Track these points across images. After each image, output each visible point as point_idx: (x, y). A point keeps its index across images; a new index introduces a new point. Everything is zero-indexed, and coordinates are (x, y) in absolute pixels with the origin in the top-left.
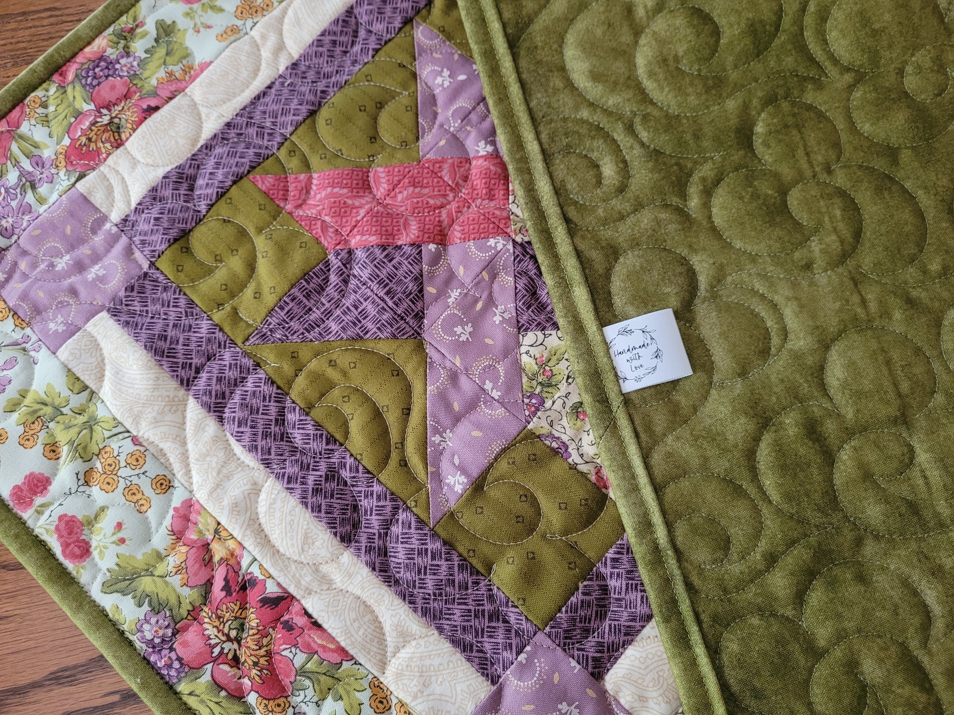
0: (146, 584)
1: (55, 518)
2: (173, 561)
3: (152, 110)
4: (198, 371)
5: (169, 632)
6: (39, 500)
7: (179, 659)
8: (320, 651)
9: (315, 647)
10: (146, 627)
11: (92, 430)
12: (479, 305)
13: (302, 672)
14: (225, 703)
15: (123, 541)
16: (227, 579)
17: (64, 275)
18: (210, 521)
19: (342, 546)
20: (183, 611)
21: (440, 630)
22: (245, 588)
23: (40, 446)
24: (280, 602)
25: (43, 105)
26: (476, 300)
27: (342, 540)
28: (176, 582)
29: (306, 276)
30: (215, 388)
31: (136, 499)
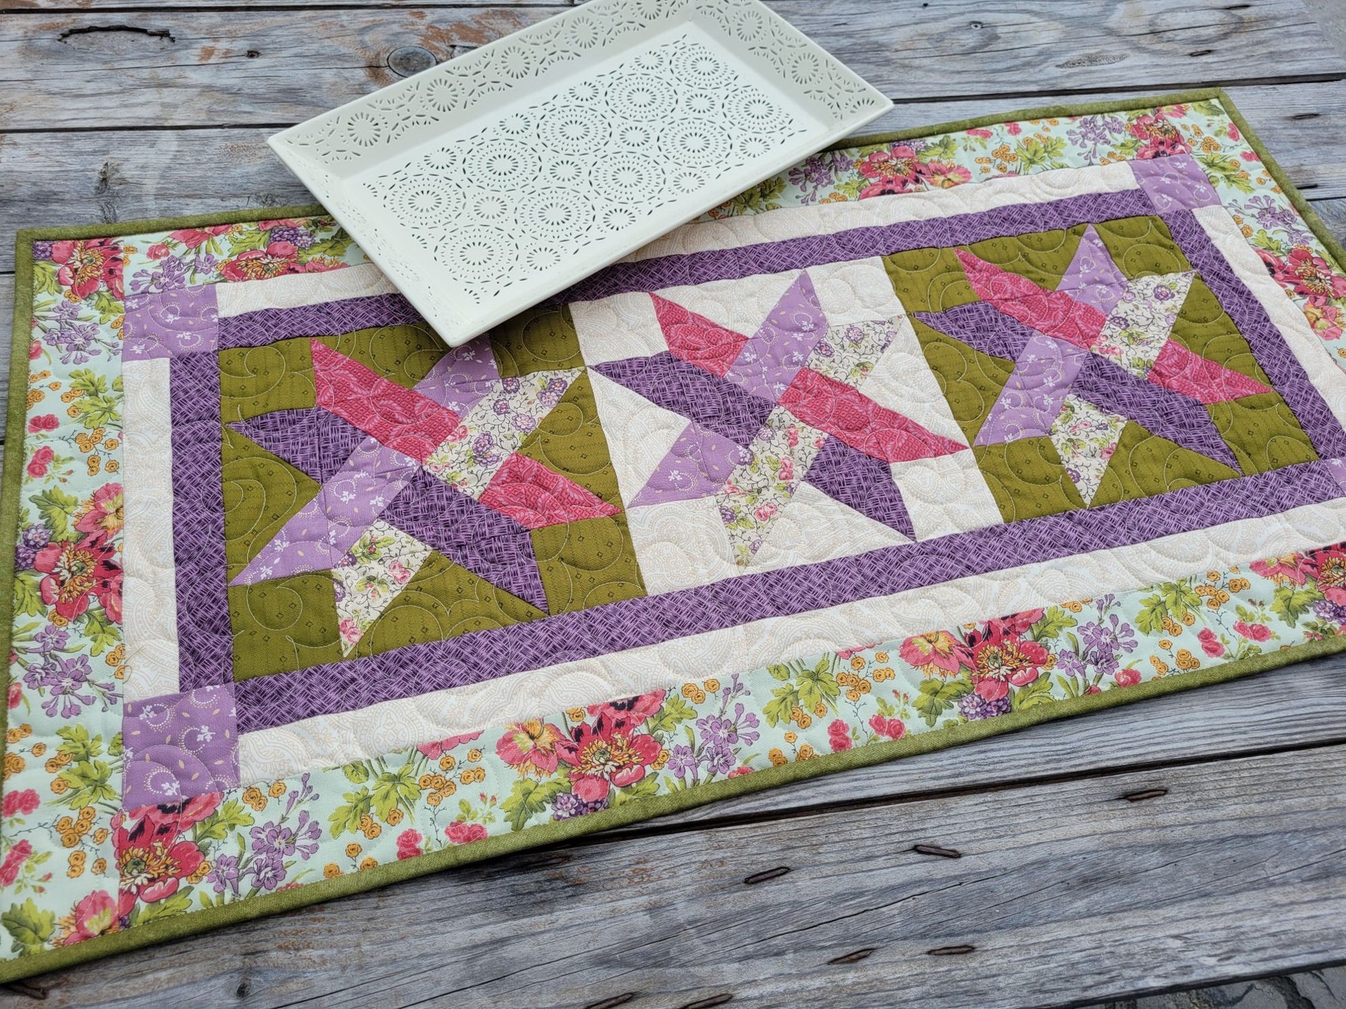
0: (55, 511)
1: (43, 445)
2: (80, 510)
3: (294, 271)
4: (188, 421)
5: (43, 543)
6: (43, 432)
7: (34, 560)
8: (108, 608)
9: (108, 604)
10: (33, 531)
11: (104, 414)
12: (370, 489)
13: (89, 614)
14: (35, 599)
15: (65, 480)
16: (97, 539)
17: (167, 326)
18: (119, 502)
19: (173, 563)
20: (60, 538)
21: (181, 643)
22: (102, 550)
23: (69, 405)
24: (113, 569)
25: (241, 233)
26: (370, 485)
27: (177, 560)
28: (71, 520)
29: (290, 411)
30: (188, 436)
31: (93, 465)
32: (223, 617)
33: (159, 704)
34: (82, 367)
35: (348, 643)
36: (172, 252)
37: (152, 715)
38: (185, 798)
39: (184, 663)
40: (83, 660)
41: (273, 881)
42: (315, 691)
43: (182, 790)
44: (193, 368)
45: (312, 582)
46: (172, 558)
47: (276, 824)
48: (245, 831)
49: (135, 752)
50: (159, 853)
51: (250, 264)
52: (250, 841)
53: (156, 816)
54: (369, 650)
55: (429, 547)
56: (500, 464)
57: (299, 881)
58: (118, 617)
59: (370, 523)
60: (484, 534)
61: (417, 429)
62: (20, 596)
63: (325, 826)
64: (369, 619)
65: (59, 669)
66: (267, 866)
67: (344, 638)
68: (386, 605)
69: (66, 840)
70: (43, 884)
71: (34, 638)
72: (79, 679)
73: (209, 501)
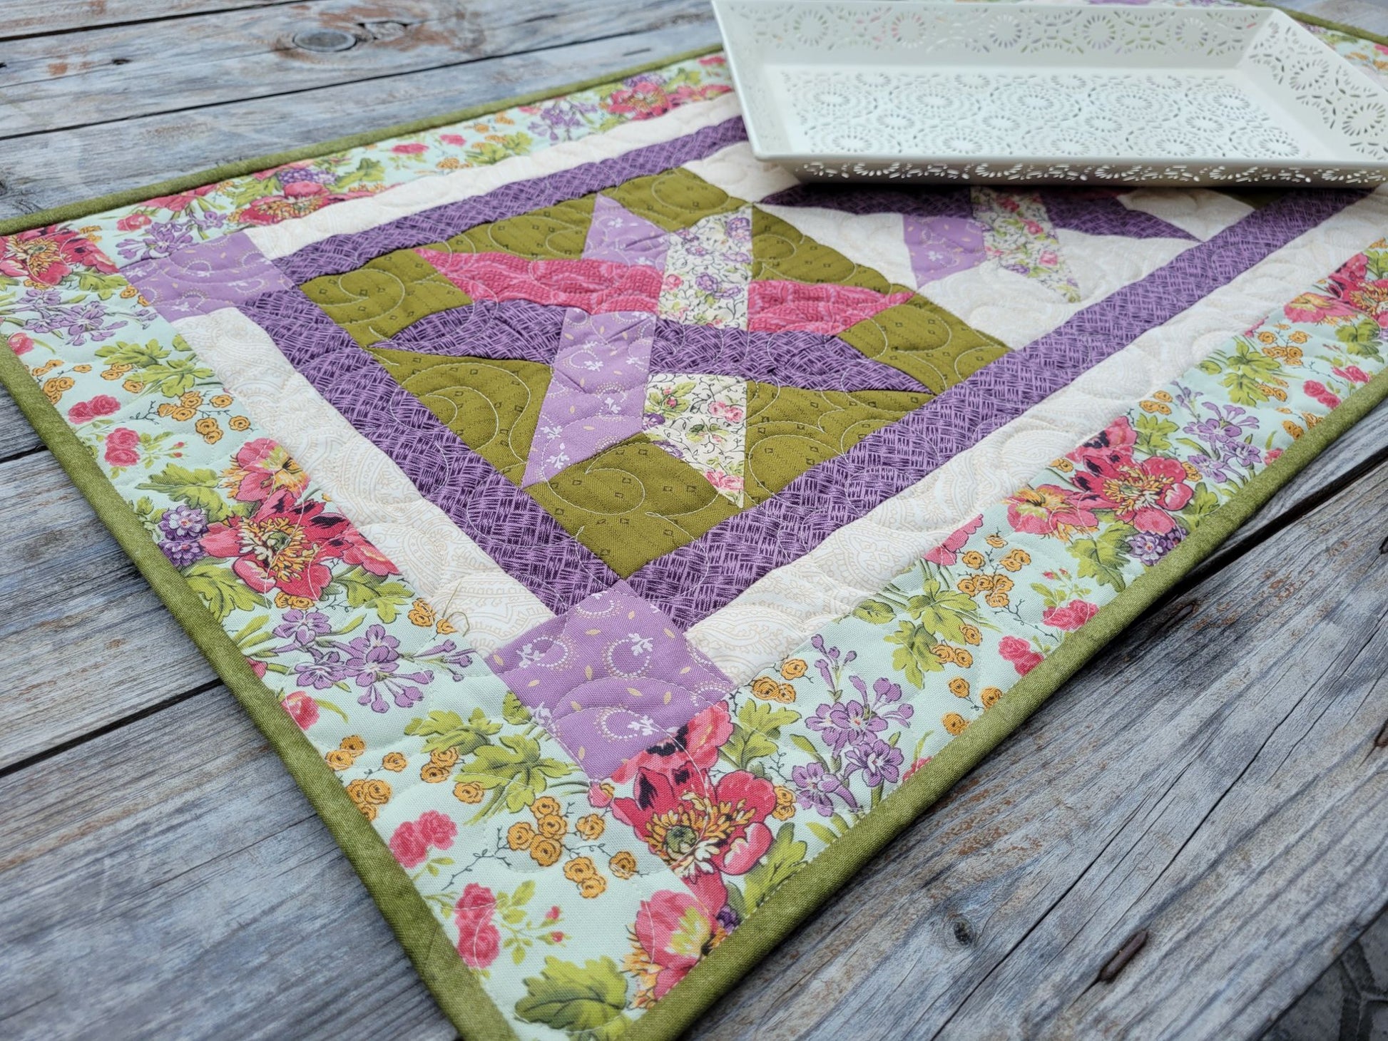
0: (191, 490)
1: (112, 431)
2: (228, 479)
3: (338, 201)
4: (313, 356)
5: (198, 527)
6: (101, 417)
7: (199, 549)
8: (366, 563)
9: (362, 558)
10: (174, 517)
11: (183, 376)
12: (614, 353)
13: (340, 580)
14: (239, 589)
15: (179, 455)
16: (281, 501)
17: (204, 280)
18: (283, 457)
19: (418, 493)
20: (222, 515)
21: (507, 568)
22: (298, 511)
23: (122, 380)
24: (336, 522)
25: (235, 187)
26: (611, 350)
27: (421, 488)
28: (224, 493)
29: (448, 310)
30: (326, 366)
31: (208, 431)
32: (546, 519)
33: (541, 639)
34: (110, 342)
35: (733, 491)
36: (154, 219)
37: (537, 656)
38: (673, 730)
39: (534, 587)
40: (378, 633)
41: (891, 769)
42: (742, 547)
43: (662, 723)
44: (277, 308)
45: (630, 451)
46: (413, 488)
47: (832, 703)
48: (800, 727)
49: (551, 706)
50: (699, 807)
51: (275, 206)
52: (815, 737)
53: (656, 763)
54: (762, 491)
55: (740, 378)
56: (746, 293)
57: (924, 754)
58: (392, 569)
59: (646, 381)
60: (789, 352)
61: (620, 291)
62: (211, 592)
63: (897, 677)
64: (735, 463)
65: (345, 656)
66: (867, 755)
67: (722, 491)
68: (743, 443)
69: (540, 855)
70: (555, 928)
71: (274, 634)
72: (387, 658)
73: (414, 418)
